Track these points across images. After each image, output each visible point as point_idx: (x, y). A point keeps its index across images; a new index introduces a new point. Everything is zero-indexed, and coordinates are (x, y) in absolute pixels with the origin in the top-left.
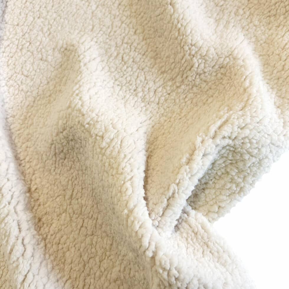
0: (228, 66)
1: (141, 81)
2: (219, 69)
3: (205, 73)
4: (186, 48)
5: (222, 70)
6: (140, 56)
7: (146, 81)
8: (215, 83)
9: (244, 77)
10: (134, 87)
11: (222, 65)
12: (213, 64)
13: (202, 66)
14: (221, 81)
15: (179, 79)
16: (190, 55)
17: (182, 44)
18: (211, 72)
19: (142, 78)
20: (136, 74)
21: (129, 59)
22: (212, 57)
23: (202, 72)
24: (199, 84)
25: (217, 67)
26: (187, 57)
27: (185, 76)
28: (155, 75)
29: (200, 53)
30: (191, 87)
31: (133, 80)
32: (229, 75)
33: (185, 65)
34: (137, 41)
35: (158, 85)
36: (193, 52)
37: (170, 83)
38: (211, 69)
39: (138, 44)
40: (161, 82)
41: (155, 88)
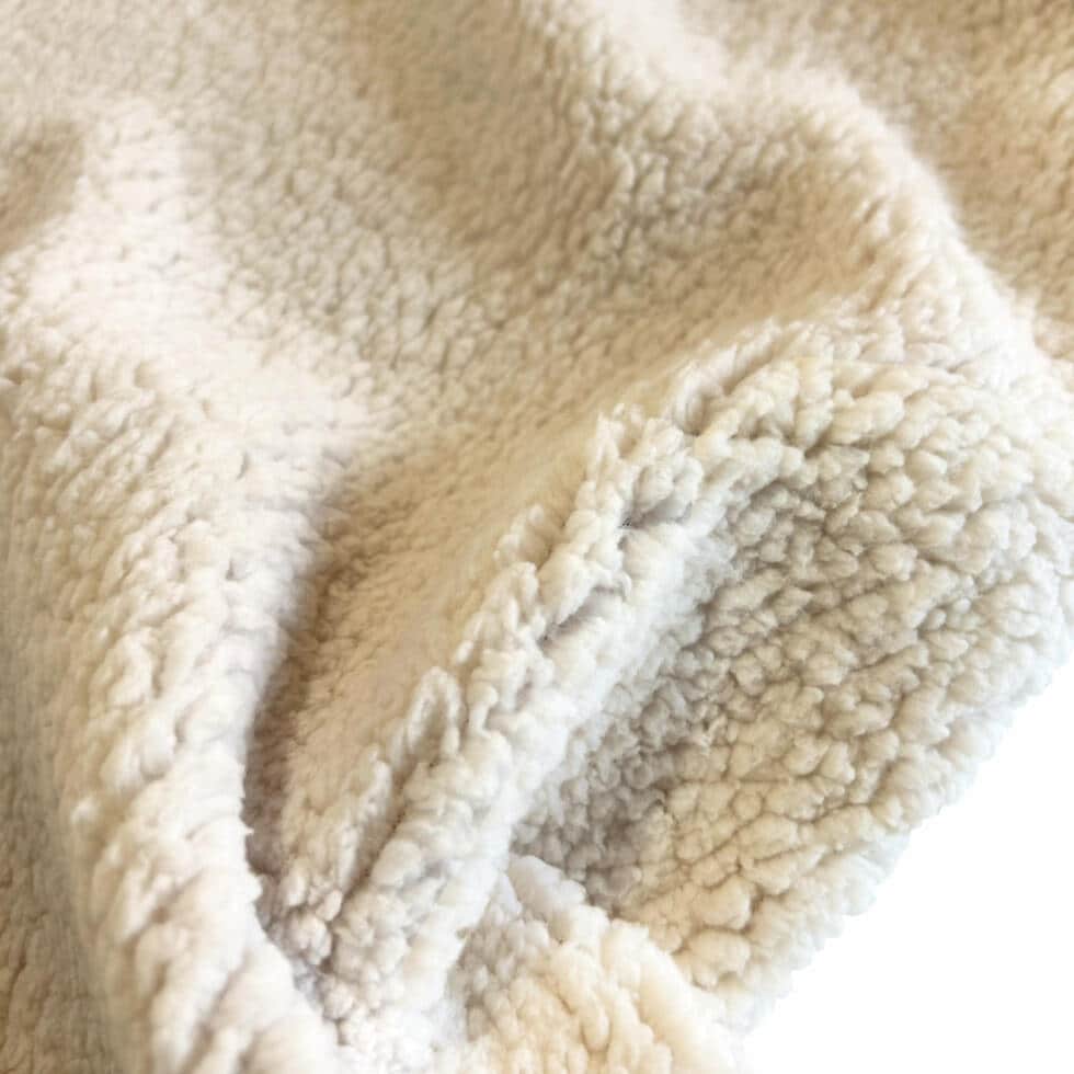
0: (784, 178)
1: (364, 271)
2: (741, 194)
3: (671, 213)
4: (581, 110)
5: (757, 199)
6: (370, 174)
7: (389, 273)
8: (721, 257)
9: (865, 205)
10: (328, 295)
11: (751, 176)
12: (709, 170)
13: (658, 178)
14: (753, 245)
15: (549, 253)
16: (596, 136)
17: (563, 96)
18: (699, 211)
19: (372, 256)
20: (345, 243)
21: (317, 185)
22: (701, 139)
23: (655, 210)
24: (643, 269)
25: (728, 184)
26: (586, 147)
27: (575, 235)
28: (434, 248)
29: (645, 123)
30: (603, 284)
31: (328, 264)
32: (790, 213)
33: (576, 185)
34: (364, 120)
35: (443, 286)
36: (613, 124)
37: (506, 278)
38: (698, 193)
39: (368, 131)
40: (465, 274)
41: (433, 300)
